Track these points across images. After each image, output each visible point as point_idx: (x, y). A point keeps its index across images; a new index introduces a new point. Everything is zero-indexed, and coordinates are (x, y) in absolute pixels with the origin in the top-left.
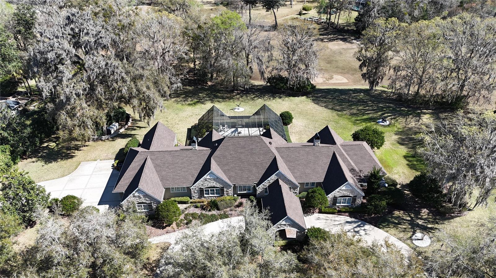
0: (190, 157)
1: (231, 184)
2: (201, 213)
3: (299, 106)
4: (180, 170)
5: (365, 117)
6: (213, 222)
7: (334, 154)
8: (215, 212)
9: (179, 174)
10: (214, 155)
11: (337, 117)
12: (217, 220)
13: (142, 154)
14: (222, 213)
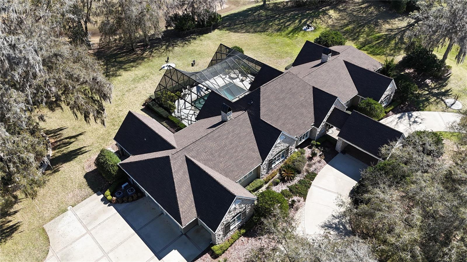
1: (295, 138)
2: (288, 187)
5: (290, 29)
6: (309, 188)
7: (346, 63)
8: (298, 178)
11: (269, 38)
12: (311, 184)
13: (177, 157)
14: (305, 174)
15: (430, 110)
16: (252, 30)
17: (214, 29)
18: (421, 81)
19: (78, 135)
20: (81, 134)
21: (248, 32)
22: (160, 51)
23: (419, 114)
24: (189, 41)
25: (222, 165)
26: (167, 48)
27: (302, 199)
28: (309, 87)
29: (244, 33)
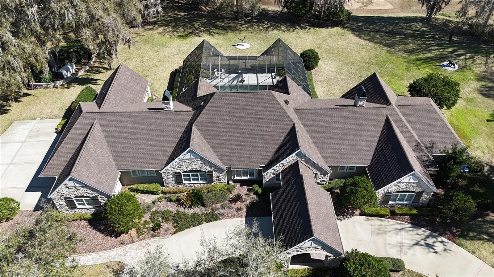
0: (161, 123)
1: (224, 167)
2: (177, 211)
3: (328, 41)
4: (144, 143)
6: (194, 226)
7: (387, 121)
8: (197, 210)
9: (143, 149)
10: (197, 120)
12: (200, 224)
14: (209, 211)
25: (120, 147)
27: (172, 231)
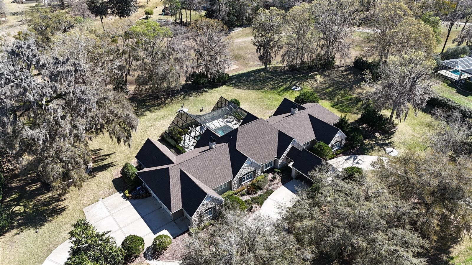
1: (260, 164)
2: (251, 198)
5: (282, 88)
6: (266, 200)
8: (259, 193)
9: (217, 173)
11: (264, 94)
12: (267, 198)
13: (174, 169)
14: (265, 190)
15: (372, 155)
16: (252, 88)
17: (222, 85)
18: (372, 134)
19: (111, 154)
20: (113, 154)
21: (248, 88)
22: (178, 99)
23: (362, 158)
24: (202, 93)
25: (204, 177)
26: (184, 97)
27: (259, 206)
28: (275, 130)
29: (245, 89)
